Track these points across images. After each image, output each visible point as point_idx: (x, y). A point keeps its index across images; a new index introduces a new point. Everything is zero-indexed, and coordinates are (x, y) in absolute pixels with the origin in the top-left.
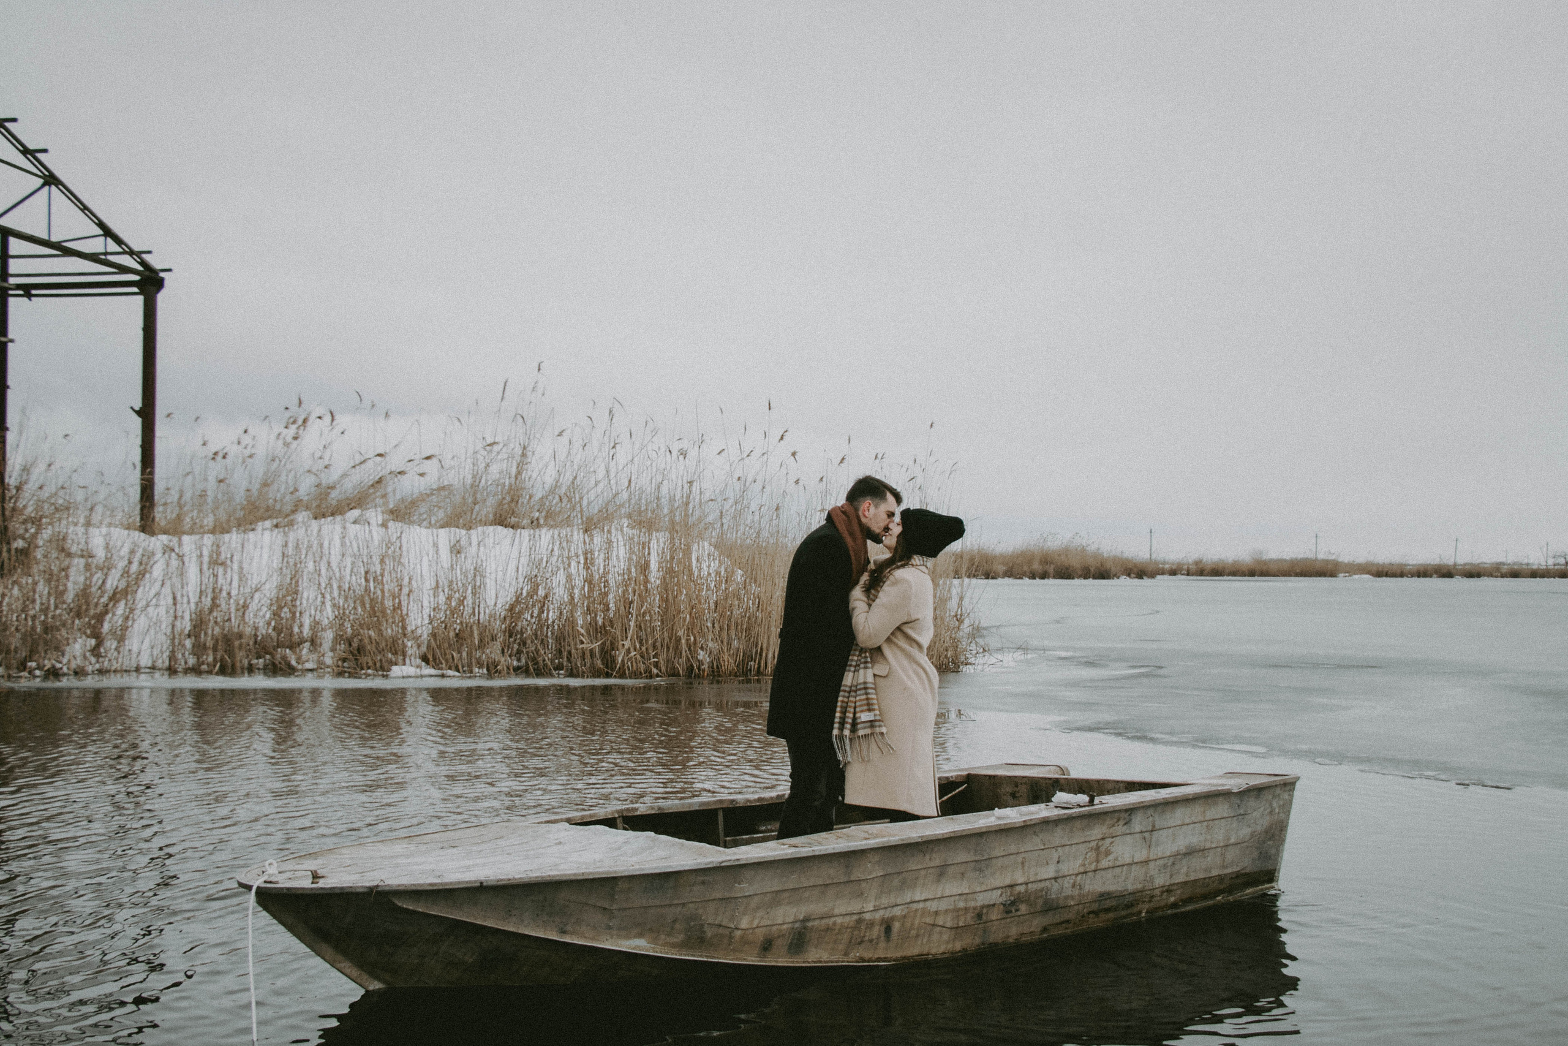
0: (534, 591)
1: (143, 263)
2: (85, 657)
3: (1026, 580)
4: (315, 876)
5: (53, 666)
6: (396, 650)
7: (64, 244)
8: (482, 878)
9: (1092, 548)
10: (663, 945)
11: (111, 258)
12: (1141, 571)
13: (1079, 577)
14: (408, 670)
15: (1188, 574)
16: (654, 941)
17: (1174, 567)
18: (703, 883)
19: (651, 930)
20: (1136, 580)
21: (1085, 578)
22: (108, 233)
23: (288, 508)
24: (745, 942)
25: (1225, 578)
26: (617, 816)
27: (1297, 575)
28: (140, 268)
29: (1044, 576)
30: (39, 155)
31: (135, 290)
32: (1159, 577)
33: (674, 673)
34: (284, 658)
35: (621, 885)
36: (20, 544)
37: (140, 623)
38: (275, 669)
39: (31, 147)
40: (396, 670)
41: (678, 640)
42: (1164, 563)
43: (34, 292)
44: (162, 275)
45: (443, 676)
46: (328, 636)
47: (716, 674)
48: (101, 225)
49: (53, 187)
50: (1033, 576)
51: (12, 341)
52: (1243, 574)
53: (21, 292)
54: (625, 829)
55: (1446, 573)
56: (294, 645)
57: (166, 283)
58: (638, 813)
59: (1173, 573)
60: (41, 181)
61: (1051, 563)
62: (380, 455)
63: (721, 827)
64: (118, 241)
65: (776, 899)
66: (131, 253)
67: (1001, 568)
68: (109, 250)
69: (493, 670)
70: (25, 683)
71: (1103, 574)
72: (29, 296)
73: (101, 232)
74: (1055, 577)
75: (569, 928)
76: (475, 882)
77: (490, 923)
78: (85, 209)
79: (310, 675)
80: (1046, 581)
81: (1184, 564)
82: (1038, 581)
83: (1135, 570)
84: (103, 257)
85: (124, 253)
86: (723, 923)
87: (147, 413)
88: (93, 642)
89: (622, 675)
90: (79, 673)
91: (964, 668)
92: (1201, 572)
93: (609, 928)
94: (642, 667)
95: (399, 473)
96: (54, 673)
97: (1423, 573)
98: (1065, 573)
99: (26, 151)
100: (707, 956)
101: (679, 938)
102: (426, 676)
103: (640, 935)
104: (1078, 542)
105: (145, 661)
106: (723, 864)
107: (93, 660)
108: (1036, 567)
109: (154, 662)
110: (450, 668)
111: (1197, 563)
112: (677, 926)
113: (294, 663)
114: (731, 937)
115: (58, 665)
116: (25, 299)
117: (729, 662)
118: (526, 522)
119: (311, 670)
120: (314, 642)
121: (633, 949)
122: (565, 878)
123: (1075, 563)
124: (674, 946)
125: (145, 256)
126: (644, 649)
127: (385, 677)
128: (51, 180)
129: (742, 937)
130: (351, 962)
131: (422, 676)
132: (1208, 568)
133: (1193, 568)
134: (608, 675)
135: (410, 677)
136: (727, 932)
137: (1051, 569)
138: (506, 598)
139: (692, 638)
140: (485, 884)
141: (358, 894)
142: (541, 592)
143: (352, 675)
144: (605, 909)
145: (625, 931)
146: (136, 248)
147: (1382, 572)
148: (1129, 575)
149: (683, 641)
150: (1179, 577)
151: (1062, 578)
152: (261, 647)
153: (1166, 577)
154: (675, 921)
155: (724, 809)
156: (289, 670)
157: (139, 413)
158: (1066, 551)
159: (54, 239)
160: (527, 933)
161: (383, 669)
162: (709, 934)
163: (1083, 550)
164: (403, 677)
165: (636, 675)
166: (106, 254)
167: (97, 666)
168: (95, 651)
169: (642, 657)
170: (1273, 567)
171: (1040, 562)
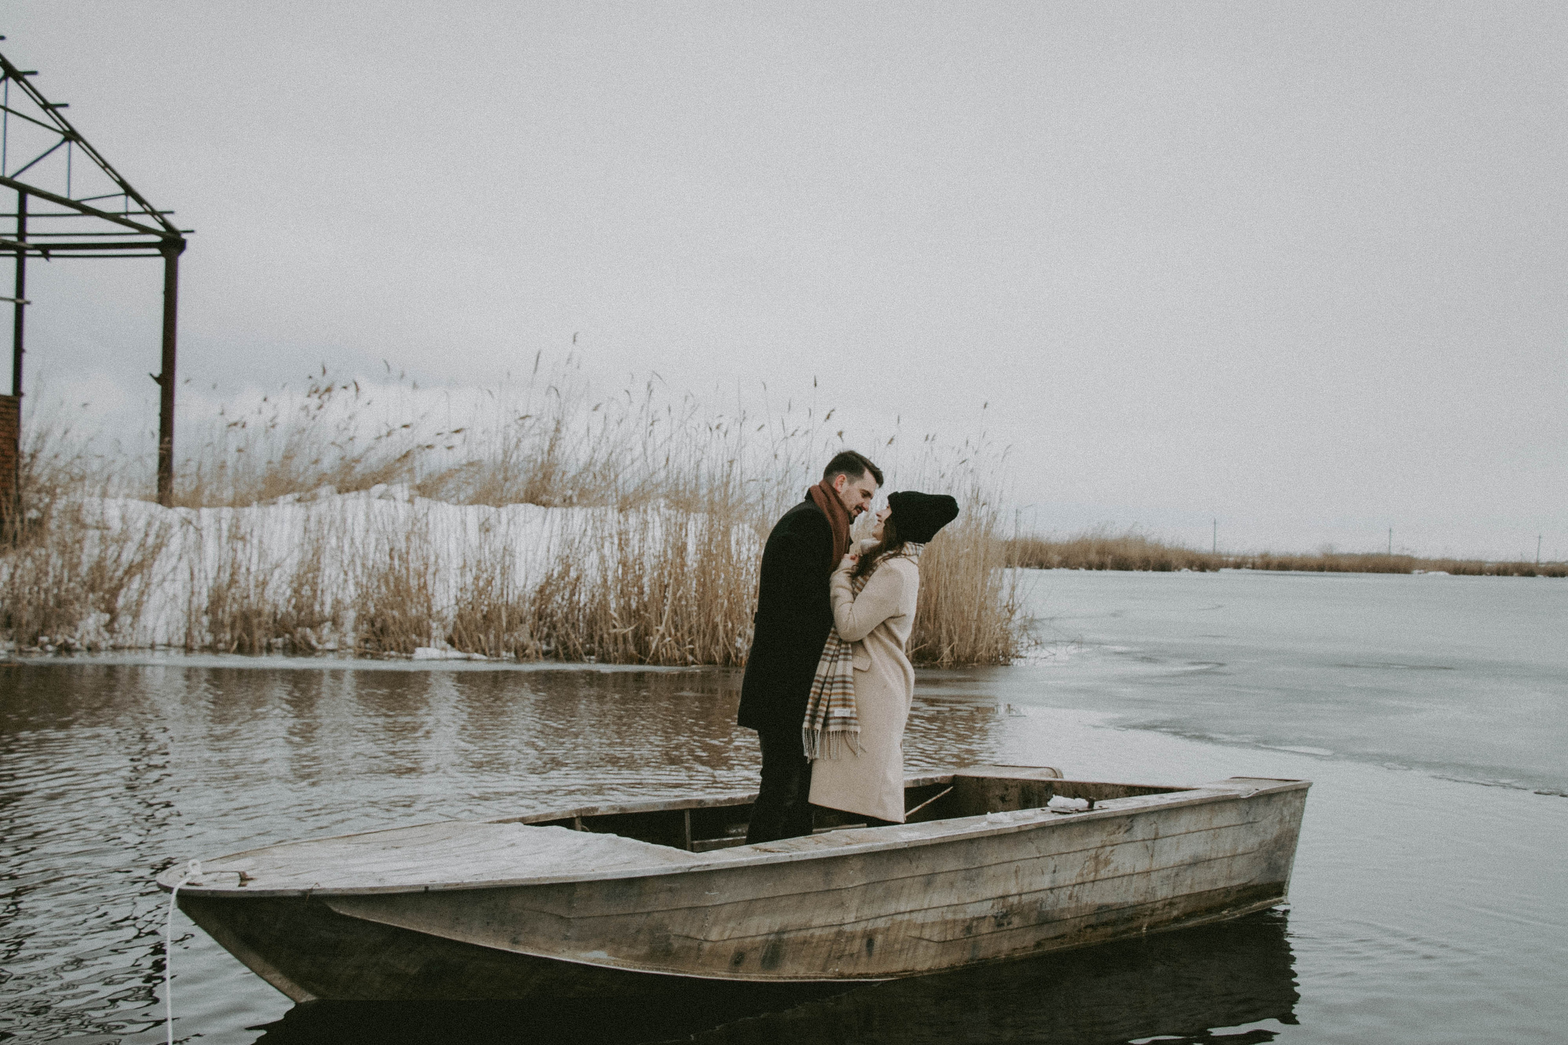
0: (566, 572)
1: (165, 224)
2: (98, 633)
3: (1083, 571)
4: (244, 878)
5: (66, 642)
6: (421, 632)
7: (86, 203)
8: (427, 883)
9: (1153, 538)
10: (623, 958)
11: (132, 218)
12: (1203, 564)
13: (1139, 568)
14: (433, 652)
15: (1253, 568)
16: (616, 953)
17: (1239, 560)
18: (671, 890)
19: (612, 940)
20: (1198, 573)
21: (1145, 570)
22: (129, 191)
23: (311, 481)
24: (714, 954)
25: (1293, 572)
26: (575, 816)
27: (1368, 571)
28: (162, 229)
29: (1101, 567)
30: (59, 110)
31: (156, 251)
32: (1223, 570)
33: (710, 661)
34: (304, 637)
35: (581, 892)
36: (33, 514)
37: (155, 599)
38: (294, 649)
39: (51, 101)
40: (420, 653)
41: (715, 627)
42: (1229, 556)
43: (52, 252)
44: (184, 236)
45: (469, 659)
46: (351, 615)
48: (122, 183)
49: (74, 144)
50: (1089, 567)
51: (28, 303)
52: (1311, 569)
53: (38, 252)
54: (583, 830)
55: (1527, 571)
56: (314, 625)
57: (189, 245)
58: (598, 813)
59: (1238, 566)
60: (61, 137)
61: (1109, 553)
62: (405, 426)
63: (688, 830)
64: (140, 201)
65: (749, 907)
66: (153, 213)
67: (1056, 559)
68: (130, 210)
69: (521, 653)
70: (36, 658)
71: (1164, 566)
72: (47, 256)
73: (122, 191)
74: (1112, 568)
75: (521, 938)
76: (420, 886)
77: (436, 932)
78: (105, 166)
79: (331, 656)
80: (1103, 573)
81: (1249, 557)
82: (1094, 573)
83: (1198, 562)
84: (123, 217)
85: (146, 212)
86: (692, 934)
87: (166, 380)
88: (107, 617)
89: (656, 663)
90: (92, 649)
91: (1015, 662)
92: (1267, 565)
93: (566, 938)
94: (677, 654)
95: (428, 447)
96: (66, 649)
97: (1503, 571)
98: (1123, 564)
99: (46, 106)
100: (673, 971)
101: (643, 950)
102: (450, 659)
103: (601, 947)
104: (1137, 531)
105: (160, 638)
106: (692, 870)
107: (107, 635)
108: (1093, 557)
109: (169, 639)
110: (476, 651)
111: (1263, 556)
112: (641, 937)
113: (314, 642)
114: (699, 949)
115: (71, 641)
116: (43, 260)
118: (557, 500)
119: (332, 651)
120: (336, 621)
121: (593, 961)
122: (517, 883)
123: (1135, 553)
124: (637, 958)
125: (167, 217)
126: (679, 634)
127: (409, 659)
128: (71, 136)
129: (711, 950)
130: (282, 972)
131: (447, 659)
132: (1275, 561)
133: (1259, 561)
134: (641, 662)
135: (433, 659)
136: (695, 944)
137: (1109, 560)
138: (537, 579)
139: (730, 625)
140: (430, 889)
141: (289, 898)
142: (573, 574)
143: (374, 657)
144: (562, 917)
145: (584, 941)
146: (158, 208)
147: (1459, 569)
148: (1190, 567)
149: (721, 628)
150: (1243, 571)
151: (1120, 569)
152: (281, 626)
153: (1230, 570)
154: (638, 931)
155: (692, 810)
156: (309, 650)
157: (158, 380)
158: (1125, 542)
159: (74, 197)
160: (475, 943)
161: (407, 650)
162: (676, 946)
163: (1143, 540)
164: (428, 659)
165: (670, 662)
166: (127, 213)
167: (111, 642)
168: (109, 627)
169: (677, 643)
170: (1344, 562)
171: (1098, 553)
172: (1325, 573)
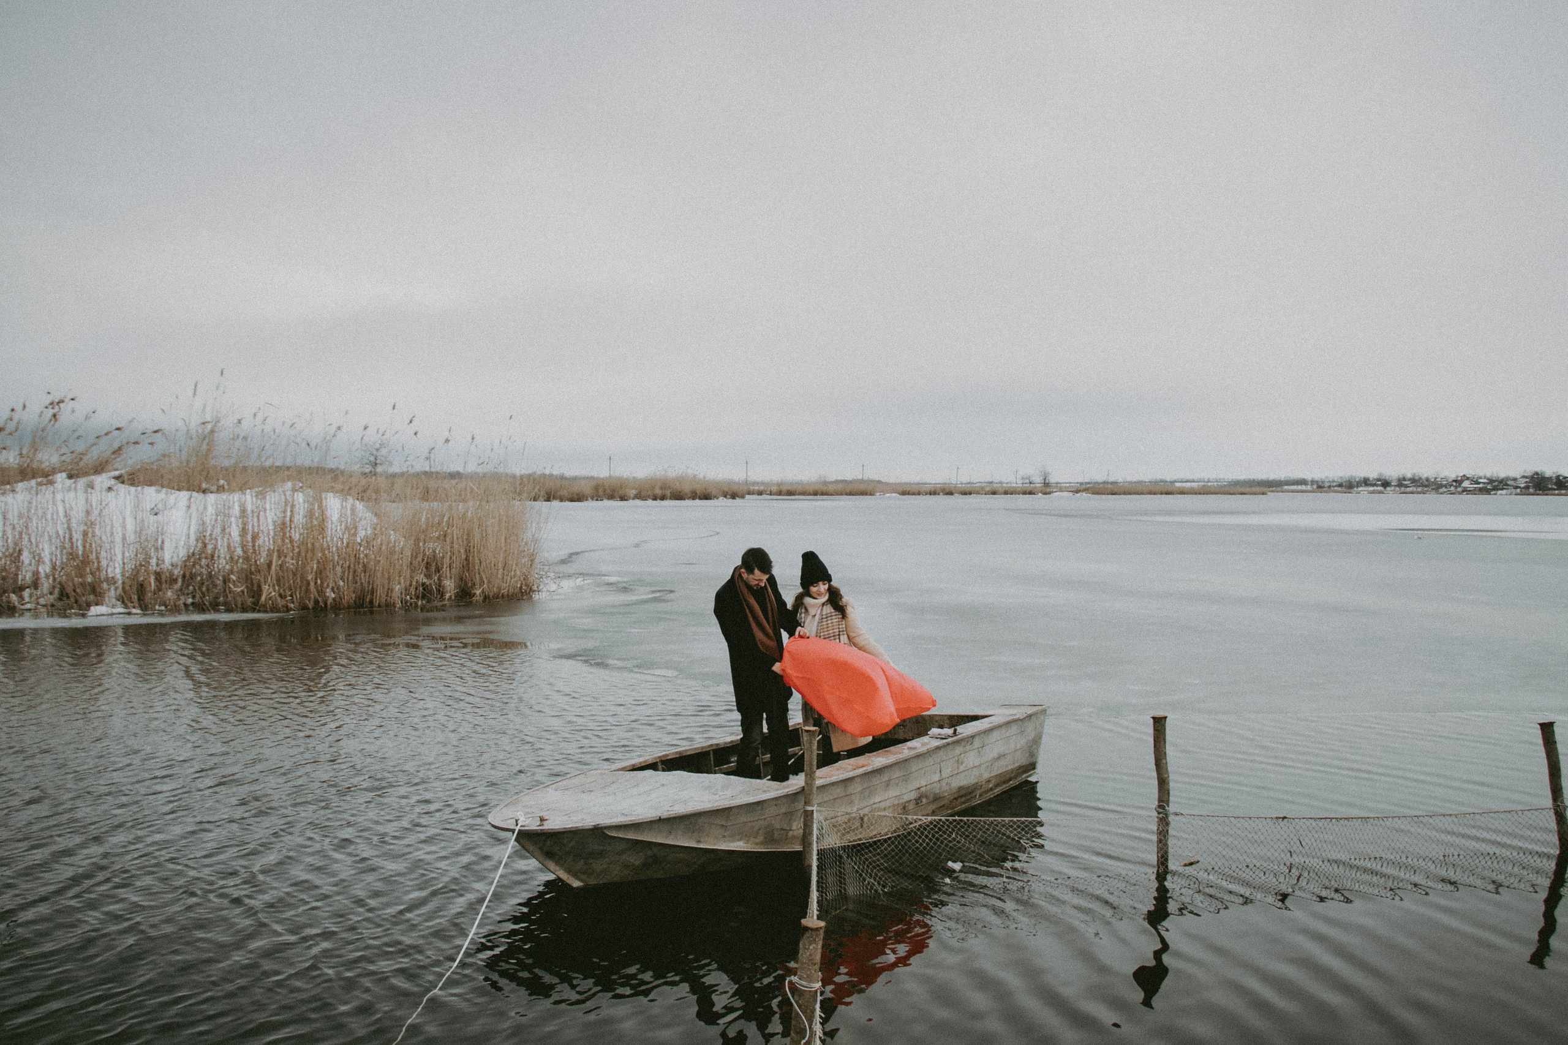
0: (205, 545)
3: (650, 502)
6: (96, 593)
9: (700, 476)
12: (734, 493)
13: (689, 498)
14: (105, 609)
15: (771, 494)
17: (762, 488)
20: (731, 500)
21: (693, 499)
23: (51, 469)
25: (797, 497)
27: (847, 494)
29: (663, 498)
32: (748, 497)
33: (305, 608)
34: (9, 602)
40: (95, 610)
41: (308, 584)
42: (755, 483)
45: (129, 614)
46: (46, 585)
47: (337, 607)
50: (655, 499)
52: (810, 494)
55: (949, 491)
56: (17, 591)
59: (760, 493)
61: (669, 488)
62: (118, 429)
67: (634, 492)
71: (706, 497)
74: (671, 499)
79: (28, 615)
81: (774, 485)
82: (658, 502)
83: (730, 492)
89: (266, 612)
92: (780, 493)
94: (281, 604)
95: (134, 444)
97: (933, 493)
98: (678, 496)
102: (119, 615)
104: (690, 472)
108: (658, 492)
110: (134, 607)
111: (779, 485)
113: (16, 605)
117: (349, 597)
118: (214, 488)
119: (29, 610)
120: (35, 585)
123: (687, 488)
126: (281, 591)
127: (84, 616)
131: (112, 614)
132: (784, 488)
133: (774, 489)
134: (253, 610)
135: (104, 616)
137: (668, 493)
138: (182, 553)
139: (319, 581)
142: (210, 547)
143: (61, 615)
147: (906, 491)
148: (725, 497)
149: (312, 584)
150: (765, 496)
151: (677, 499)
153: (755, 497)
156: (11, 611)
158: (680, 479)
161: (83, 609)
163: (695, 476)
164: (97, 616)
165: (275, 609)
169: (280, 596)
170: (831, 488)
171: (661, 488)
172: (818, 497)
